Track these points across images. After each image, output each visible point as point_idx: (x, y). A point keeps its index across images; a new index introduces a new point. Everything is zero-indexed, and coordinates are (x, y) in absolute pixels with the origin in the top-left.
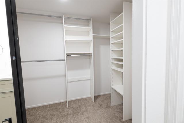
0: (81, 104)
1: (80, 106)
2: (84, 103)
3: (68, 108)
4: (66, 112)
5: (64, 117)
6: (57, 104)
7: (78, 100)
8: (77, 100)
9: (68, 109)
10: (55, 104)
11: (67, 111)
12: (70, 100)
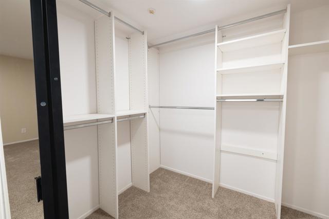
0: (241, 208)
1: (236, 210)
2: (249, 208)
3: (212, 199)
4: (206, 205)
5: (200, 212)
6: (200, 181)
7: (240, 196)
8: (237, 193)
9: (212, 201)
10: (197, 180)
11: (209, 204)
12: (222, 186)
